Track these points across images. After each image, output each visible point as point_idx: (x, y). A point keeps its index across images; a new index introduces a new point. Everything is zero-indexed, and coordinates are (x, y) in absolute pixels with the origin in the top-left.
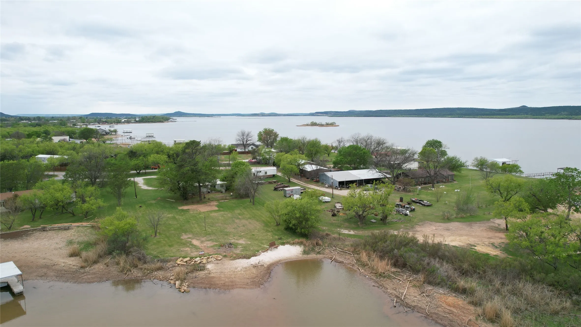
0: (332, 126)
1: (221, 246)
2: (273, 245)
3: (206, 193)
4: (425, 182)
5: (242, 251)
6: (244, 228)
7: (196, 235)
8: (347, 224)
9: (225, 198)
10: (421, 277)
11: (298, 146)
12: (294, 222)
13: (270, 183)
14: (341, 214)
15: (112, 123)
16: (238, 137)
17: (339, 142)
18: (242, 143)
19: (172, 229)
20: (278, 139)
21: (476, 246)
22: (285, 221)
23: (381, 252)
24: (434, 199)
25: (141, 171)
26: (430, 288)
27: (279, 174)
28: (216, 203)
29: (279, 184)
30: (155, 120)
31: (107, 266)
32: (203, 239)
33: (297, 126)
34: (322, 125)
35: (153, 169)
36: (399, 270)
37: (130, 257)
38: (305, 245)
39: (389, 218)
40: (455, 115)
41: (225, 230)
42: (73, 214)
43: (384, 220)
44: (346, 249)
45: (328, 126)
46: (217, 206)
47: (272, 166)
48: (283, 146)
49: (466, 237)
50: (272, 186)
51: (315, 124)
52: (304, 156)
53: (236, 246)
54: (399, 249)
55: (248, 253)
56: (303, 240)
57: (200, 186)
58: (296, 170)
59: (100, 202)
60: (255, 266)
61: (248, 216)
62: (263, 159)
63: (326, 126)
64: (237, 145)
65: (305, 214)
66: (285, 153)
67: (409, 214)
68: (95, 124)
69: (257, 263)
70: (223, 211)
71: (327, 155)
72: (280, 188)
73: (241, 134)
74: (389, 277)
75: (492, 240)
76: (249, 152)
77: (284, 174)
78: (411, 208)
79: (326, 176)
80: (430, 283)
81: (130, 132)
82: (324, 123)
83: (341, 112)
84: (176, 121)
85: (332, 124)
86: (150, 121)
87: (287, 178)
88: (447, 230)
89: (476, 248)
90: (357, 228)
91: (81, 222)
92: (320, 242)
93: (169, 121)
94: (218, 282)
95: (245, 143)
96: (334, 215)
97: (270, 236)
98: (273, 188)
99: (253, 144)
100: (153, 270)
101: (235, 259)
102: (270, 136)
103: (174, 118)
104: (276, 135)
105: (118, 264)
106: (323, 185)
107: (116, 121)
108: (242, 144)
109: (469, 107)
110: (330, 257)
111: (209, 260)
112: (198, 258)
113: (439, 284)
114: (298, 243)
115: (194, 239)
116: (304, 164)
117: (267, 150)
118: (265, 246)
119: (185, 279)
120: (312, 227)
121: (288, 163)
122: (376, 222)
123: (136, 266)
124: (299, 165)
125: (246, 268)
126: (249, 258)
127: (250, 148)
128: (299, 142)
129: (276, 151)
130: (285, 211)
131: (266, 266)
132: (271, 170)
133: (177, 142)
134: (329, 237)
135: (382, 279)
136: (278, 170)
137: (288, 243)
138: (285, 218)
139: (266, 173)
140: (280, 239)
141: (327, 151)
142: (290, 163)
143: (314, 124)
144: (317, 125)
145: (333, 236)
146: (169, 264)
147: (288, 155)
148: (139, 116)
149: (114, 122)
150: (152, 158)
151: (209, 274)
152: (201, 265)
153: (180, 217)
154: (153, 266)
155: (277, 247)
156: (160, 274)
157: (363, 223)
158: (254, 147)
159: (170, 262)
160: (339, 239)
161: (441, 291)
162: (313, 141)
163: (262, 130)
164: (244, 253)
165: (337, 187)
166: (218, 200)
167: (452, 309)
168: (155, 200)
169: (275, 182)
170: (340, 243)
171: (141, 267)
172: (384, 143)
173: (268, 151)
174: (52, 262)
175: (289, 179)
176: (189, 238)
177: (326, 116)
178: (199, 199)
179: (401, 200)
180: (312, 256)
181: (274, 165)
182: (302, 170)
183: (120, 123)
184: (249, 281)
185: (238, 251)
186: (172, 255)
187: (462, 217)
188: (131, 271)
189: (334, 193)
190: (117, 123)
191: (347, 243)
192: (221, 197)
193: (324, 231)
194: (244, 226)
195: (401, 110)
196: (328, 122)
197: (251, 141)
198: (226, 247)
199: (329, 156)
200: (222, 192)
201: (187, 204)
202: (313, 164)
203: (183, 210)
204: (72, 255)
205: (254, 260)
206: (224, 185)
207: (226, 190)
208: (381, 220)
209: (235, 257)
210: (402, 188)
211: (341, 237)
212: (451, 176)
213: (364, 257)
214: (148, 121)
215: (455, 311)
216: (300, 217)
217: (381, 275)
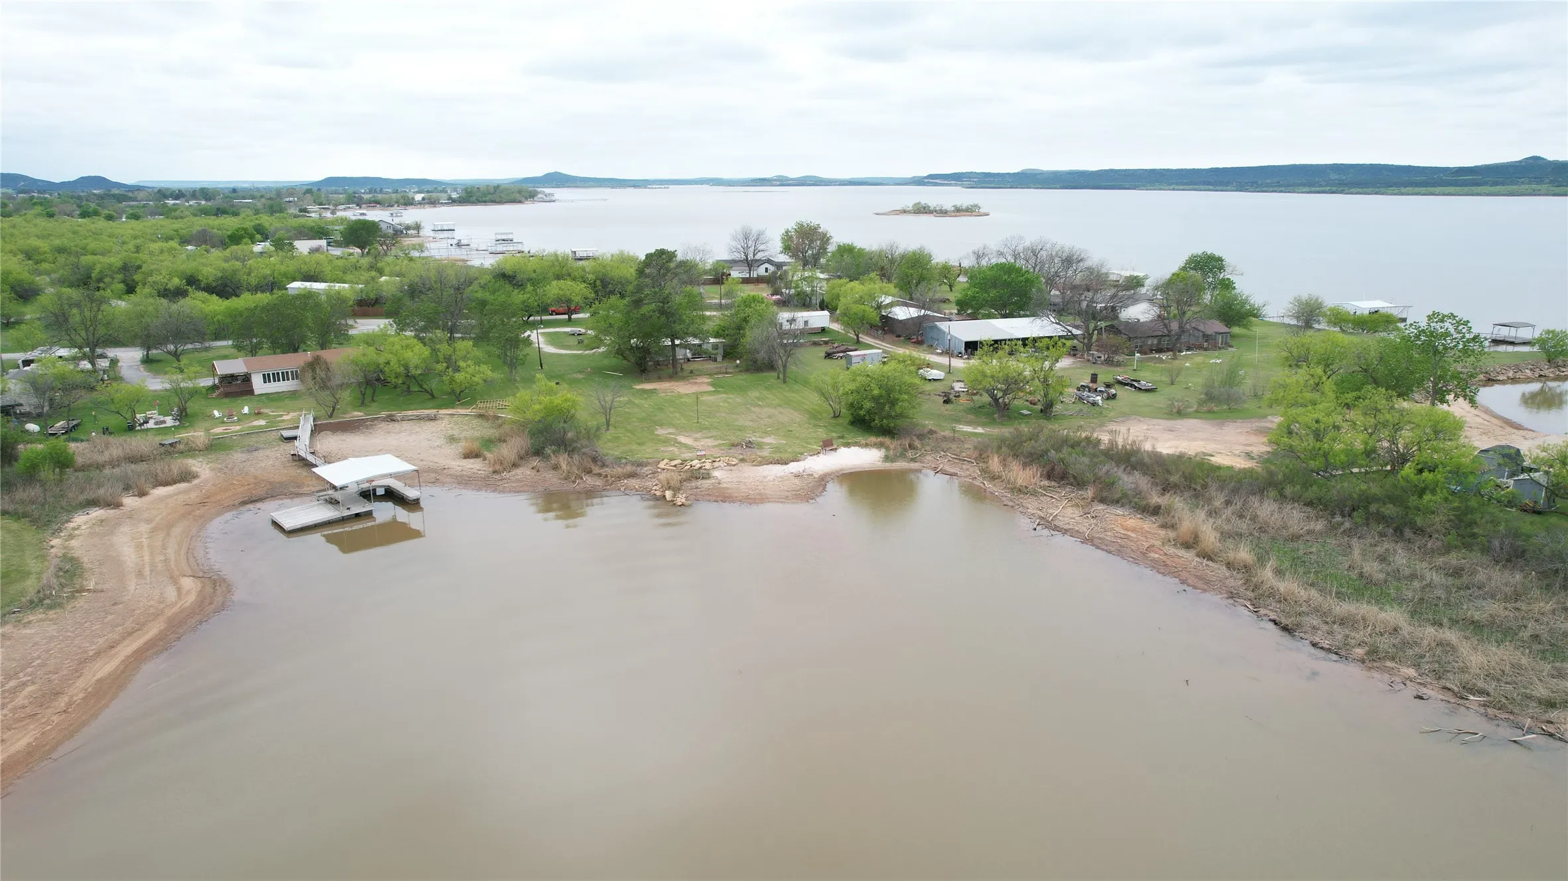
0: (970, 215)
1: (733, 445)
2: (828, 445)
3: (683, 361)
4: (1160, 346)
5: (772, 453)
6: (771, 420)
7: (682, 429)
8: (971, 417)
9: (724, 370)
10: (1090, 493)
11: (879, 265)
12: (868, 405)
13: (815, 344)
14: (963, 400)
15: (392, 206)
16: (734, 244)
17: (979, 257)
18: (743, 257)
19: (634, 419)
20: (831, 248)
21: (1213, 456)
22: (852, 405)
23: (1027, 458)
24: (1164, 379)
25: (532, 318)
26: (1101, 507)
27: (836, 327)
28: (706, 380)
29: (835, 345)
30: (500, 197)
31: (538, 471)
32: (698, 435)
33: (877, 214)
34: (943, 213)
35: (552, 315)
36: (1053, 483)
37: (576, 457)
38: (887, 448)
39: (1058, 408)
40: (1321, 186)
41: (736, 423)
42: (432, 395)
43: (1047, 410)
44: (964, 454)
45: (958, 214)
46: (712, 384)
47: (817, 310)
48: (843, 263)
49: (1201, 443)
50: (821, 351)
51: (924, 208)
52: (891, 286)
53: (760, 446)
54: (1058, 450)
55: (785, 456)
56: (887, 440)
57: (674, 346)
58: (874, 316)
59: (486, 371)
60: (797, 476)
61: (777, 401)
62: (798, 295)
63: (953, 214)
64: (733, 263)
65: (889, 391)
66: (848, 280)
67: (1100, 402)
68: (349, 208)
69: (801, 471)
70: (726, 393)
71: (947, 288)
72: (838, 352)
73: (741, 237)
74: (1034, 494)
75: (1249, 449)
76: (759, 280)
77: (847, 325)
78: (1108, 394)
79: (939, 330)
80: (1103, 501)
81: (449, 230)
82: (948, 206)
83: (998, 175)
84: (553, 198)
85: (970, 211)
86: (487, 198)
87: (851, 335)
88: (1170, 431)
89: (1212, 458)
90: (992, 422)
91: (453, 408)
92: (917, 443)
93: (535, 199)
94: (736, 495)
95: (750, 257)
96: (947, 402)
97: (822, 434)
98: (823, 354)
99: (769, 261)
100: (619, 478)
101: (761, 464)
102: (812, 241)
103: (547, 191)
104: (825, 239)
105: (556, 467)
106: (931, 348)
107: (402, 201)
108: (744, 260)
109: (1368, 162)
110: (933, 466)
111: (716, 464)
112: (697, 461)
113: (1117, 502)
114: (875, 444)
115: (679, 434)
116: (891, 305)
117: (806, 274)
118: (815, 447)
119: (679, 489)
120: (901, 415)
121: (855, 302)
122: (1030, 415)
123: (589, 472)
124: (879, 307)
125: (781, 477)
126: (786, 464)
127: (761, 271)
128: (880, 255)
129: (827, 277)
130: (852, 386)
131: (817, 476)
132: (819, 318)
133: (577, 255)
134: (934, 436)
135: (1022, 496)
136: (834, 319)
137: (856, 444)
138: (851, 398)
139: (806, 323)
140: (842, 437)
141: (946, 278)
142: (861, 301)
143: (921, 210)
144: (931, 212)
145: (943, 433)
146: (646, 469)
147: (855, 284)
148: (454, 185)
149: (397, 202)
150: (554, 289)
151: (719, 483)
152: (702, 471)
153: (643, 402)
154: (619, 470)
155: (836, 449)
156: (633, 482)
157: (1003, 416)
158: (771, 268)
159: (646, 466)
160: (953, 439)
161: (1120, 511)
162: (914, 253)
163: (791, 225)
164: (777, 456)
165: (960, 353)
166: (710, 375)
167: (1129, 533)
168: (580, 372)
169: (826, 343)
170: (954, 446)
171: (598, 471)
172: (1082, 260)
173: (809, 277)
174: (437, 465)
175: (857, 336)
176: (670, 433)
177: (956, 185)
178: (671, 371)
179: (1094, 379)
180: (900, 465)
181: (823, 306)
182: (886, 317)
183: (412, 204)
184: (789, 494)
185: (766, 453)
186: (647, 456)
187: (1210, 411)
188: (582, 478)
189: (952, 365)
190: (406, 204)
191: (967, 446)
192: (717, 368)
193: (924, 426)
194: (770, 417)
195: (1168, 170)
196: (959, 204)
197: (766, 254)
198: (742, 447)
199: (951, 290)
200: (715, 360)
201: (649, 381)
202: (912, 306)
203: (644, 391)
204: (469, 455)
205: (794, 467)
206: (720, 345)
207: (724, 357)
208: (1042, 411)
209: (761, 462)
210: (1103, 358)
211: (956, 435)
212: (1222, 338)
213: (995, 464)
214: (484, 199)
215: (1133, 535)
216: (881, 396)
217: (1021, 491)
